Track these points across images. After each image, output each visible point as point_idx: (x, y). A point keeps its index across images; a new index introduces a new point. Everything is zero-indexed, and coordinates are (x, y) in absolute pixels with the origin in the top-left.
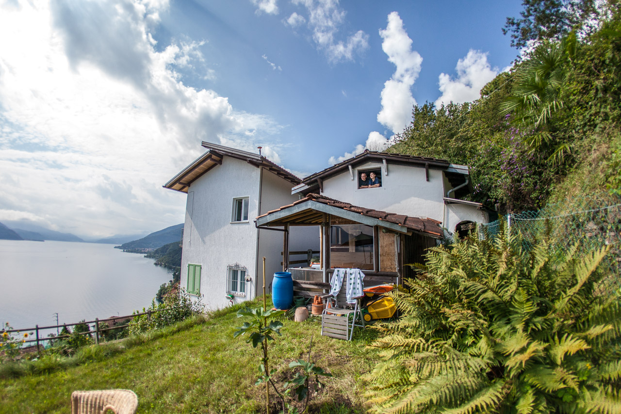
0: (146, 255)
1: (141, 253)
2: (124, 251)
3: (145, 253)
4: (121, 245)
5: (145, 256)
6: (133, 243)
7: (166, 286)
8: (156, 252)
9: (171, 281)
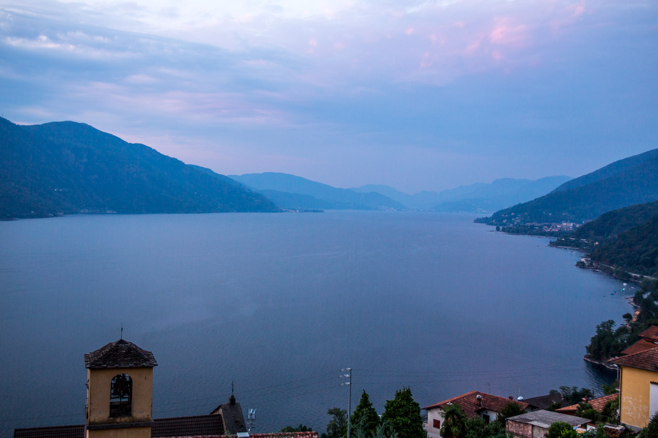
0: (555, 240)
1: (542, 234)
2: (498, 229)
3: (551, 234)
4: (490, 215)
5: (552, 244)
6: (519, 209)
7: (614, 329)
8: (581, 232)
9: (628, 317)
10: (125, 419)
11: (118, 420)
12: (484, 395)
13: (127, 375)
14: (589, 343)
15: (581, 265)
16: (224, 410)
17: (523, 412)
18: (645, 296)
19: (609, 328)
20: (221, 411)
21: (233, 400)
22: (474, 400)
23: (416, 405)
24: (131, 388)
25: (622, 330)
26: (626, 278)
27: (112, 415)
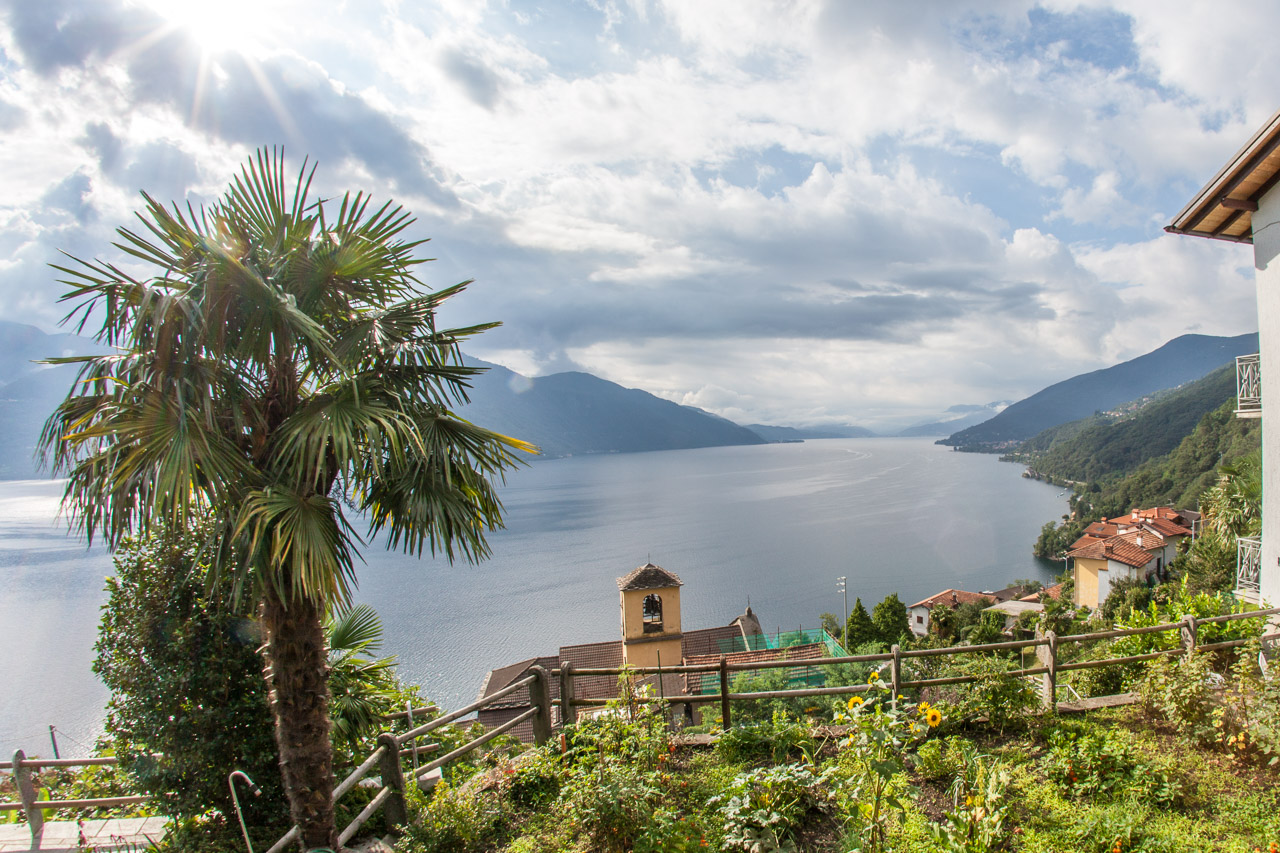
0: (1003, 456)
1: (993, 451)
2: (955, 449)
3: (1000, 451)
4: (948, 438)
5: (1001, 459)
6: (972, 431)
7: (1056, 528)
8: (1024, 448)
9: (1066, 517)
10: (658, 634)
11: (652, 635)
12: (959, 592)
13: (656, 595)
14: (1036, 542)
15: (1027, 476)
16: (742, 620)
17: (993, 604)
18: (1079, 499)
19: (1051, 528)
20: (739, 622)
21: (749, 611)
22: (951, 597)
23: (902, 605)
24: (661, 606)
25: (1063, 529)
26: (1062, 485)
27: (646, 631)
